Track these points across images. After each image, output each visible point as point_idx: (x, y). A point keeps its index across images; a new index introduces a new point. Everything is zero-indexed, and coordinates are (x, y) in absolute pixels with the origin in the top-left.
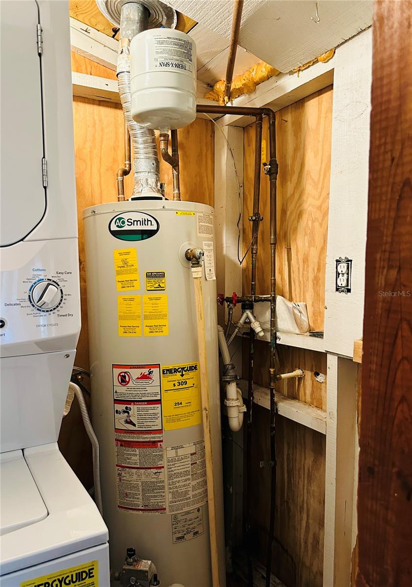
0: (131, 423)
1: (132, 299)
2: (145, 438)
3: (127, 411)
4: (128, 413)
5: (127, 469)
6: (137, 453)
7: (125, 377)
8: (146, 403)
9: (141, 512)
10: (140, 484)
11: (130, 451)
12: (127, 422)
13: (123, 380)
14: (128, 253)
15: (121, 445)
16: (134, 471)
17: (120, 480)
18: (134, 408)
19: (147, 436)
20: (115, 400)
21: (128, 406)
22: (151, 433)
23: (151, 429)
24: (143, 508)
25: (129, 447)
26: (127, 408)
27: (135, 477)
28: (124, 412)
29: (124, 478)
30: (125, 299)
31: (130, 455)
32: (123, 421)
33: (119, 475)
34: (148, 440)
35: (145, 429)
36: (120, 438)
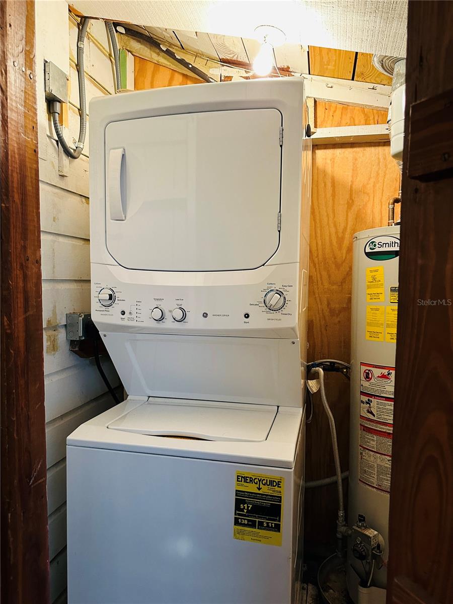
0: (371, 413)
1: (377, 310)
2: (382, 428)
3: (369, 402)
4: (370, 405)
5: (367, 451)
6: (375, 439)
7: (368, 373)
8: (384, 399)
9: (375, 490)
10: (376, 466)
11: (369, 436)
12: (368, 412)
13: (367, 377)
14: (376, 271)
15: (364, 430)
16: (372, 453)
17: (361, 459)
18: (374, 401)
19: (383, 427)
20: (361, 392)
21: (370, 399)
22: (387, 425)
23: (387, 422)
24: (376, 486)
25: (369, 433)
26: (369, 400)
27: (372, 459)
28: (367, 403)
29: (364, 457)
30: (372, 309)
31: (370, 439)
32: (365, 410)
33: (361, 454)
34: (384, 431)
35: (382, 421)
36: (363, 424)
